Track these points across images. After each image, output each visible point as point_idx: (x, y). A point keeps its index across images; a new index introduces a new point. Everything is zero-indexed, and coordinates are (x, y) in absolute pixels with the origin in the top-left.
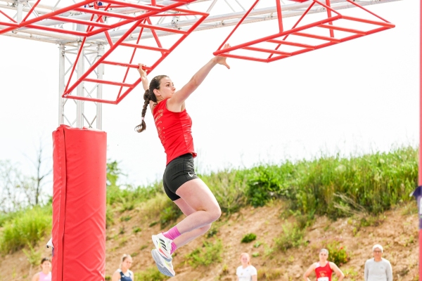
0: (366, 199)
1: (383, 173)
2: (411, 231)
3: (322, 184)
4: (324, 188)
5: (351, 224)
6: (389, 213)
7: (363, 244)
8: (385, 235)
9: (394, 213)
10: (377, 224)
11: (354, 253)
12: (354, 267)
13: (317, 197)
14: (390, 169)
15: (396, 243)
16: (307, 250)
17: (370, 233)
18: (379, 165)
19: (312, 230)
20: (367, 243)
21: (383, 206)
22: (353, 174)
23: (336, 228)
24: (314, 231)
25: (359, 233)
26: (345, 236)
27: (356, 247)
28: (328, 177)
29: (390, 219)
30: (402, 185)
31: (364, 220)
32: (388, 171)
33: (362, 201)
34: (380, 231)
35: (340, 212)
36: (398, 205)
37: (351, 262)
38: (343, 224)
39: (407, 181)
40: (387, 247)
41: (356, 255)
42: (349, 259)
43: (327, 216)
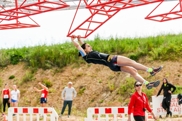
0: (57, 62)
1: (63, 52)
2: (75, 74)
3: (40, 56)
4: (41, 58)
5: (52, 72)
6: (66, 67)
7: (57, 79)
8: (65, 76)
9: (68, 67)
10: (62, 72)
11: (54, 83)
12: (54, 88)
13: (38, 61)
14: (66, 51)
15: (70, 79)
16: (35, 82)
17: (59, 75)
18: (62, 49)
19: (36, 74)
20: (58, 79)
21: (64, 65)
22: (52, 52)
23: (46, 73)
24: (37, 74)
25: (55, 75)
26: (50, 76)
27: (54, 81)
28: (42, 54)
29: (67, 70)
30: (71, 57)
31: (56, 70)
32: (65, 51)
33: (56, 63)
34: (63, 74)
35: (47, 67)
36: (69, 64)
37: (53, 86)
38: (49, 71)
39: (73, 55)
40: (66, 80)
41: (54, 84)
42: (52, 85)
43: (42, 68)
